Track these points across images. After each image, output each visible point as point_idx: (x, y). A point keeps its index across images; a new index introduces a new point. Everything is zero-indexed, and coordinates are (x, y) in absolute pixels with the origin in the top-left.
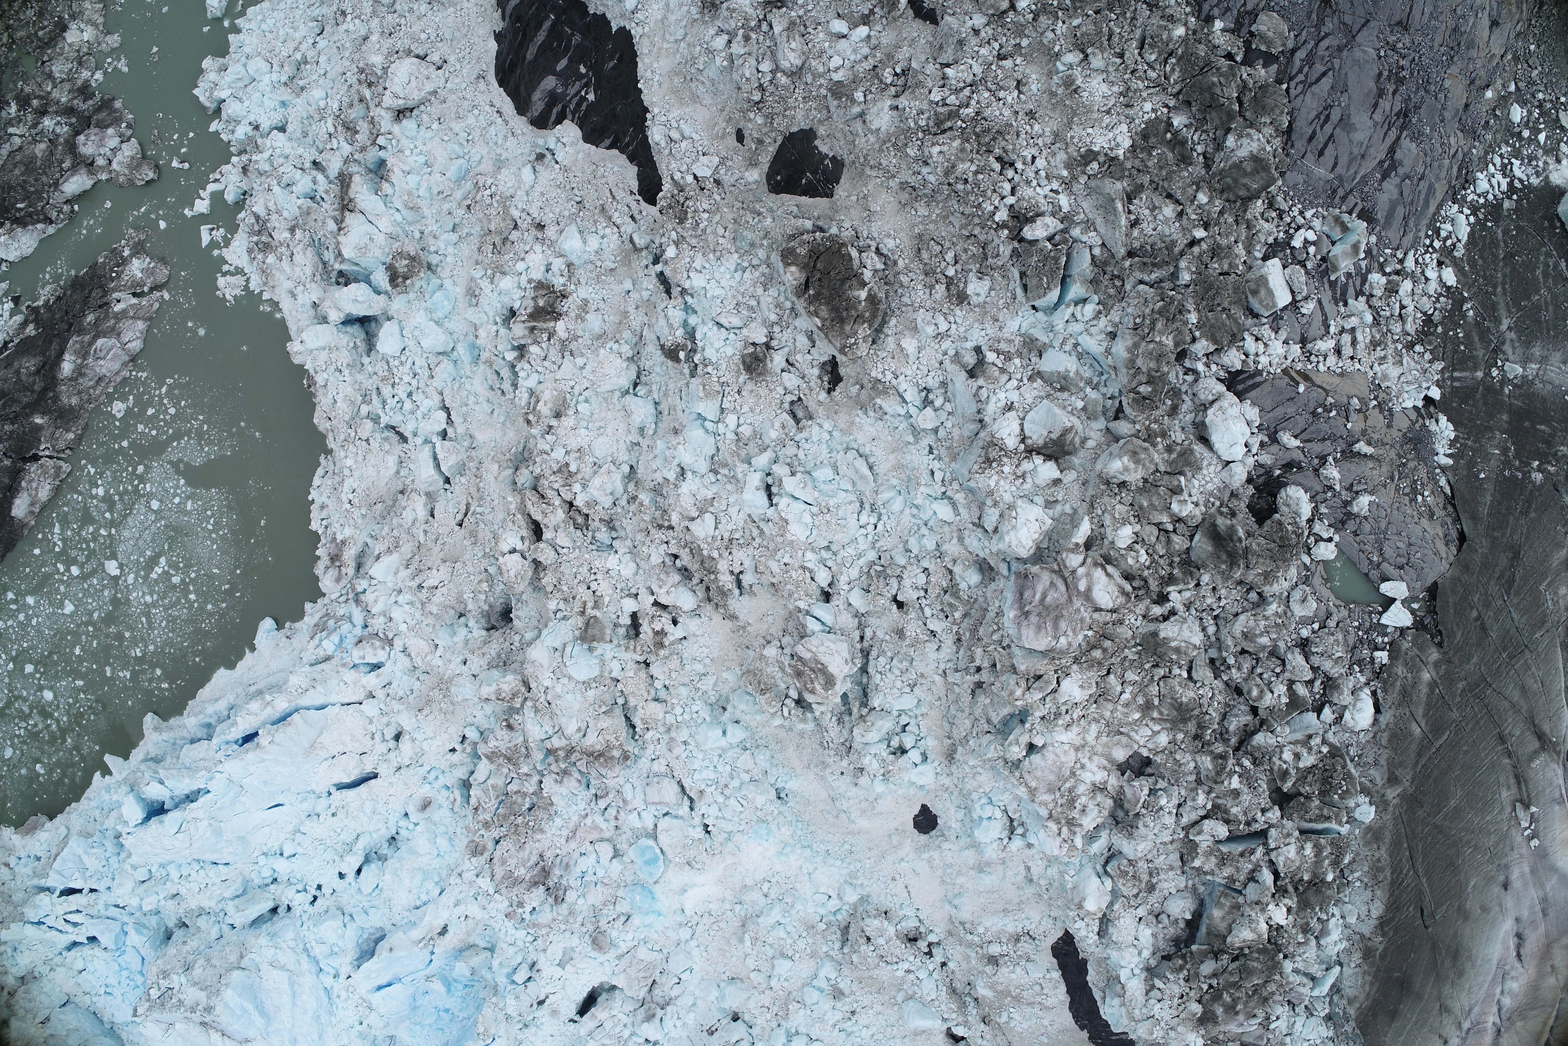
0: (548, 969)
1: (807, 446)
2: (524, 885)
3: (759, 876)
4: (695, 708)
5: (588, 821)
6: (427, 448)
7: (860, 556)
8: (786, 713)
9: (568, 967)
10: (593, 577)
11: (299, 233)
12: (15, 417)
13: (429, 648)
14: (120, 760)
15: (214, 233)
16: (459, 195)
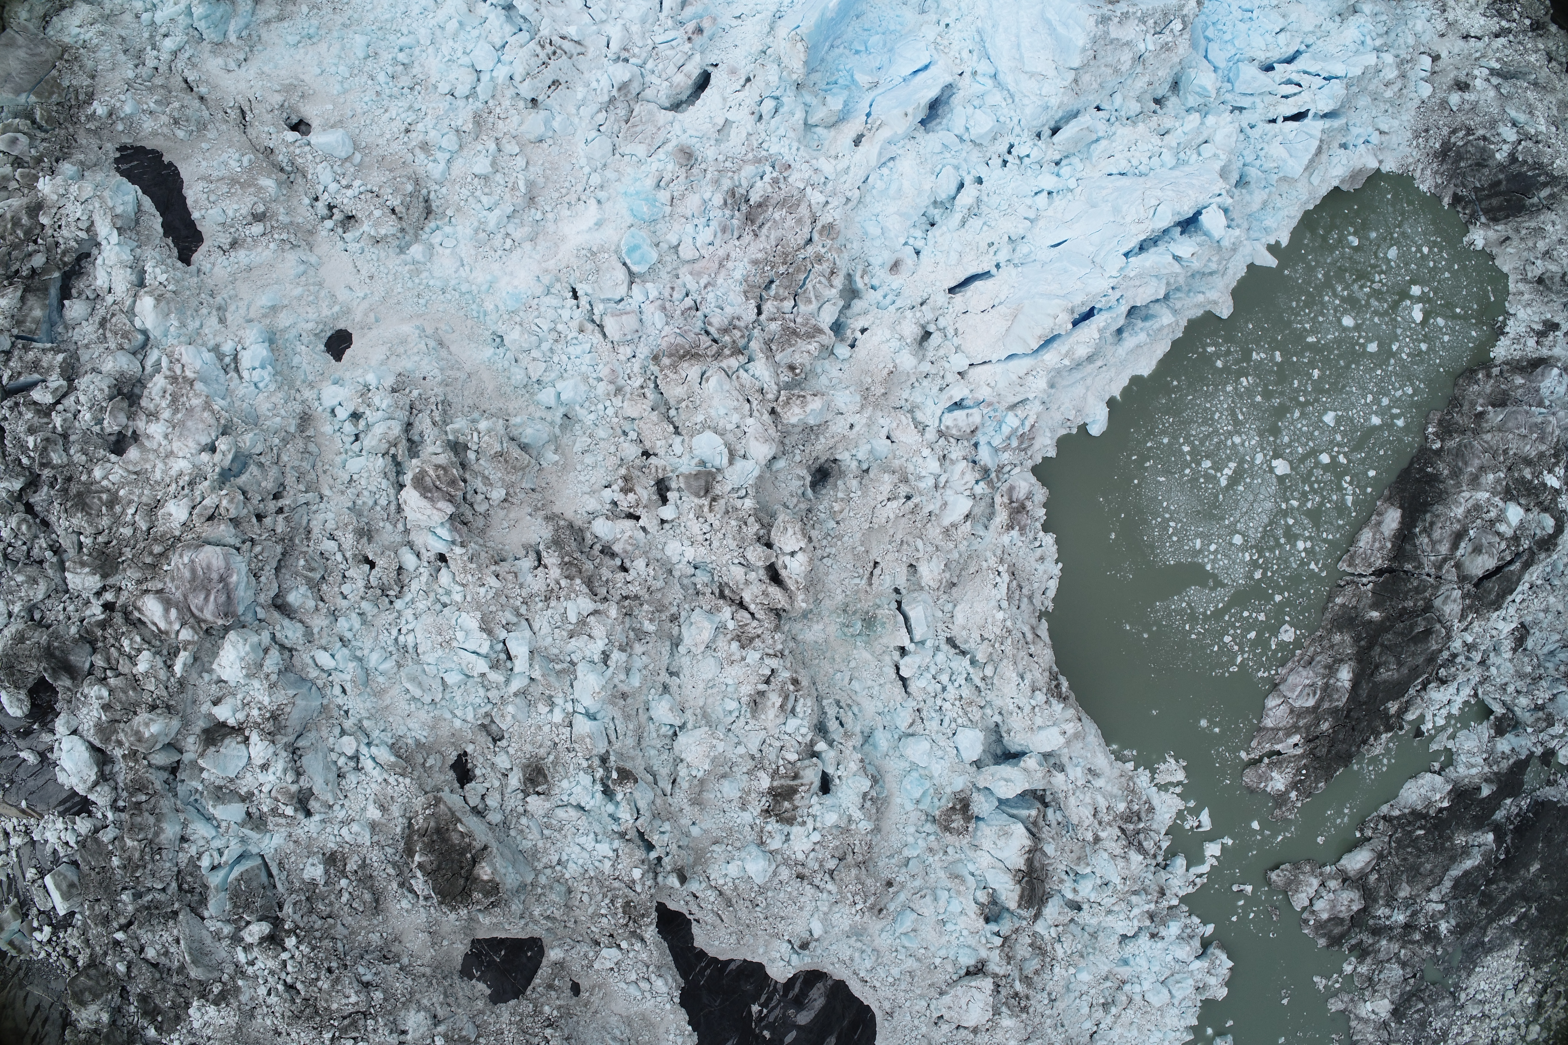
0: (742, 119)
1: (478, 700)
2: (773, 202)
3: (516, 255)
4: (592, 416)
5: (703, 282)
6: (917, 638)
7: (413, 601)
8: (475, 434)
9: (721, 122)
10: (708, 536)
11: (1089, 837)
12: (1401, 615)
13: (896, 435)
14: (1257, 263)
15: (1196, 824)
16: (902, 897)
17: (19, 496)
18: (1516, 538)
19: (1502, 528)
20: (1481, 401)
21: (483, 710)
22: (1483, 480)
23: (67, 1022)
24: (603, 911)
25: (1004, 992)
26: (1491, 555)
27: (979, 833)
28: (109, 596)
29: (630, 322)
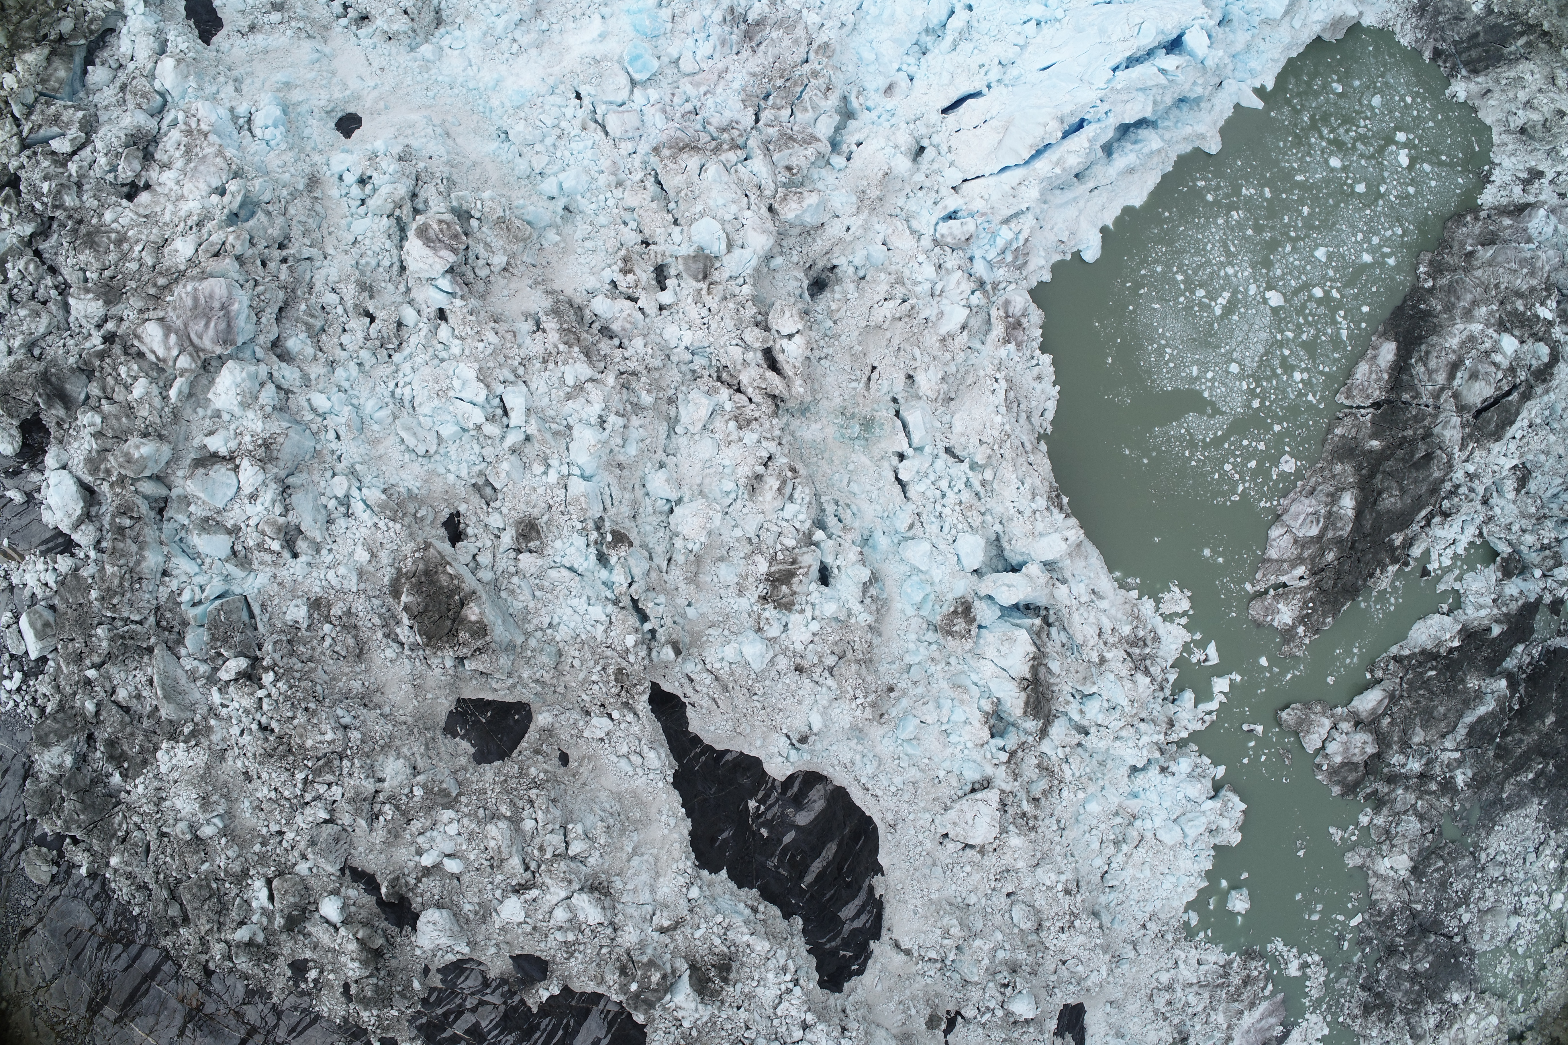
1: (473, 457)
2: (770, 22)
3: (522, 59)
4: (593, 206)
5: (703, 89)
6: (916, 442)
7: (411, 356)
8: (479, 203)
10: (706, 320)
11: (1095, 658)
12: (1401, 444)
13: (894, 242)
14: (1244, 104)
15: (1203, 657)
16: (904, 703)
17: (29, 242)
18: (1512, 370)
19: (1498, 358)
20: (1470, 241)
21: (478, 468)
22: (1476, 313)
23: (28, 772)
24: (595, 678)
25: (1011, 811)
26: (1488, 383)
27: (982, 641)
28: (110, 326)
29: (632, 120)
